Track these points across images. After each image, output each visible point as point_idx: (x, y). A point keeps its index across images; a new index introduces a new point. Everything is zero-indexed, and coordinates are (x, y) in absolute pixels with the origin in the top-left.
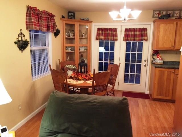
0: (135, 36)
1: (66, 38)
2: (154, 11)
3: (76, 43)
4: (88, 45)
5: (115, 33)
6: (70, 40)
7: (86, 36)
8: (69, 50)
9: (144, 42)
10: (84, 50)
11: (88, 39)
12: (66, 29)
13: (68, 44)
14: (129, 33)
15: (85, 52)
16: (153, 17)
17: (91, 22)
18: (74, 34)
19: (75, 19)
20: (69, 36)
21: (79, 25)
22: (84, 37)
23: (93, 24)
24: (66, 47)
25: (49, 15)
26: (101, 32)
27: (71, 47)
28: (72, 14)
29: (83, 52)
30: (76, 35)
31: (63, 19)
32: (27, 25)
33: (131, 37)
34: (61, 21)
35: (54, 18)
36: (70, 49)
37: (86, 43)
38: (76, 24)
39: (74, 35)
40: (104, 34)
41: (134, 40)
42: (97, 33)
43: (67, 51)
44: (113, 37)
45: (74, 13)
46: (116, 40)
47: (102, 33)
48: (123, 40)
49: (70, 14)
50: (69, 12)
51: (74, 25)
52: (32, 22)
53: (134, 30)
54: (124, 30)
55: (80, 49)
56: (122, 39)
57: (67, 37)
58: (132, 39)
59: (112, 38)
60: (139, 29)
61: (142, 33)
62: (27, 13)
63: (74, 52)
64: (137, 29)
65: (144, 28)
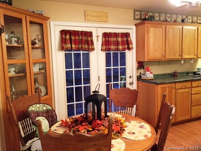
0: (118, 44)
1: (6, 47)
2: (134, 11)
4: (47, 61)
5: (90, 39)
9: (127, 52)
11: (46, 49)
14: (110, 40)
16: (134, 19)
20: (11, 42)
22: (37, 45)
26: (68, 37)
33: (113, 45)
38: (24, 18)
40: (74, 40)
44: (88, 45)
47: (71, 39)
53: (116, 35)
54: (102, 34)
56: (100, 48)
57: (8, 44)
60: (122, 33)
61: (126, 40)
64: (118, 33)
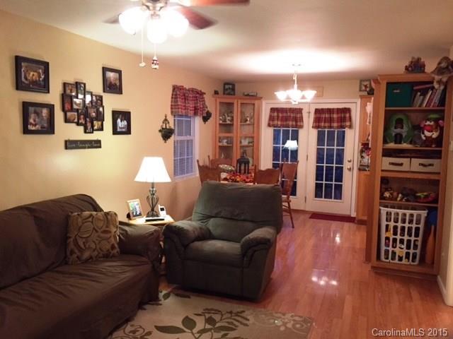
0: (331, 120)
1: (220, 124)
2: (361, 81)
3: (235, 131)
4: (255, 135)
5: (298, 116)
6: (226, 127)
7: (252, 120)
8: (224, 143)
9: (347, 131)
10: (249, 143)
11: (256, 125)
12: (220, 111)
13: (222, 132)
14: (322, 116)
15: (250, 146)
17: (260, 98)
18: (232, 117)
19: (234, 94)
20: (225, 121)
21: (241, 104)
22: (248, 122)
23: (264, 102)
24: (220, 138)
25: (198, 93)
26: (276, 114)
27: (227, 138)
28: (231, 86)
29: (247, 146)
30: (235, 119)
31: (217, 95)
32: (172, 108)
33: (325, 122)
34: (213, 99)
35: (205, 96)
36: (225, 141)
37: (252, 132)
38: (235, 102)
39: (232, 120)
40: (282, 117)
41: (331, 127)
42: (270, 116)
43: (221, 144)
44: (296, 122)
45: (234, 85)
46: (301, 127)
47: (278, 116)
48: (313, 127)
49: (227, 87)
50: (225, 84)
51: (233, 104)
52: (178, 105)
53: (330, 111)
54: (314, 110)
55: (243, 141)
56: (311, 125)
57: (221, 122)
58: (327, 125)
59: (294, 123)
60: (338, 109)
61: (343, 116)
62: (172, 95)
63: (232, 146)
64: (333, 109)
65: (345, 108)
